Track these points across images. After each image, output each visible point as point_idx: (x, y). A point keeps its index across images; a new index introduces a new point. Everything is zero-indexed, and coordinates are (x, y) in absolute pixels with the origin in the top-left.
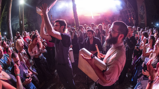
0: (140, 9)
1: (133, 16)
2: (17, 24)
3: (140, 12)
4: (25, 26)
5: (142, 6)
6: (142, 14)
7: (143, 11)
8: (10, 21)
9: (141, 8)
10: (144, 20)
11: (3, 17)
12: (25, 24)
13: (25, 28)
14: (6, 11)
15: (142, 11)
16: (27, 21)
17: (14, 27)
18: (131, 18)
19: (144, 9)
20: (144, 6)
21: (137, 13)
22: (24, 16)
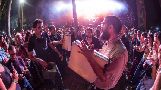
0: (140, 13)
1: (133, 19)
2: (15, 24)
3: (140, 16)
4: (23, 26)
5: (142, 10)
6: (141, 17)
7: (143, 14)
8: (9, 19)
9: (141, 11)
10: (143, 23)
11: (2, 15)
12: (23, 24)
13: (23, 28)
14: (5, 9)
15: (141, 15)
16: (25, 21)
17: (12, 26)
18: (130, 22)
19: (144, 13)
20: (144, 9)
21: (137, 16)
22: (23, 16)
